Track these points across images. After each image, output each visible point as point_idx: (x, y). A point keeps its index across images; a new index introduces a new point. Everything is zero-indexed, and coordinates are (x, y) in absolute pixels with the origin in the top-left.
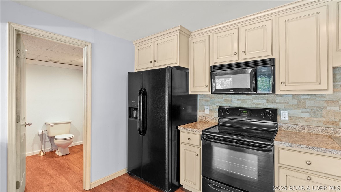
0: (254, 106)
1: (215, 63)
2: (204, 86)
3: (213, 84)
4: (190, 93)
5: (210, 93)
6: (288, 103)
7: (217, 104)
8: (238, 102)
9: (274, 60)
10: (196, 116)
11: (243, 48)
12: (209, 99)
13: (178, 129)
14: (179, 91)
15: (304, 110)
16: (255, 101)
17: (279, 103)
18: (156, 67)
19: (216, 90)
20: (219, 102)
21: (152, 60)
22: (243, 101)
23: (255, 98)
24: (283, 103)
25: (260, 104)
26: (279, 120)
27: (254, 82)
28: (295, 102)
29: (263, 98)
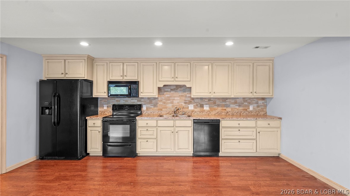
0: (132, 104)
1: (110, 79)
2: (103, 92)
3: (109, 92)
4: (94, 97)
5: (107, 97)
6: (146, 101)
7: (112, 103)
8: (124, 102)
9: (138, 82)
10: (98, 111)
11: (125, 74)
12: (107, 100)
13: (86, 119)
14: (86, 95)
15: (151, 104)
16: (132, 101)
17: (142, 102)
18: (66, 78)
19: (111, 95)
20: (113, 102)
21: (63, 72)
22: (126, 101)
23: (132, 99)
24: (144, 102)
25: (134, 102)
26: (142, 110)
27: (130, 91)
28: (148, 101)
29: (136, 99)
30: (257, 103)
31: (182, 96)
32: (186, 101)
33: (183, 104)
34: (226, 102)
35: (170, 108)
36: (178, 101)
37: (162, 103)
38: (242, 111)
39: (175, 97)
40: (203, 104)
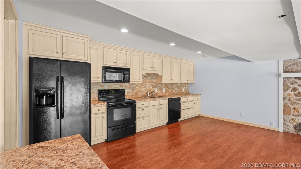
0: (115, 89)
1: (104, 65)
5: (101, 82)
8: (107, 87)
11: (118, 61)
15: (131, 89)
16: (115, 86)
17: (124, 86)
20: (97, 87)
22: (110, 86)
23: (115, 85)
24: (125, 86)
25: (117, 87)
29: (118, 84)
30: (185, 87)
31: (151, 82)
32: (153, 85)
33: (151, 87)
34: (173, 86)
35: (143, 92)
36: (149, 86)
37: (138, 88)
38: (179, 92)
39: (147, 83)
40: (162, 88)
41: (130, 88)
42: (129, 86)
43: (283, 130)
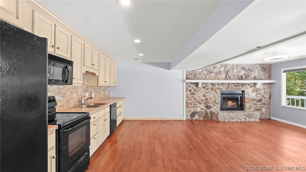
9: (73, 62)
30: (108, 90)
32: (85, 89)
35: (75, 98)
37: (69, 93)
38: (104, 96)
40: (92, 92)
41: (59, 94)
42: (58, 91)
43: (186, 119)
